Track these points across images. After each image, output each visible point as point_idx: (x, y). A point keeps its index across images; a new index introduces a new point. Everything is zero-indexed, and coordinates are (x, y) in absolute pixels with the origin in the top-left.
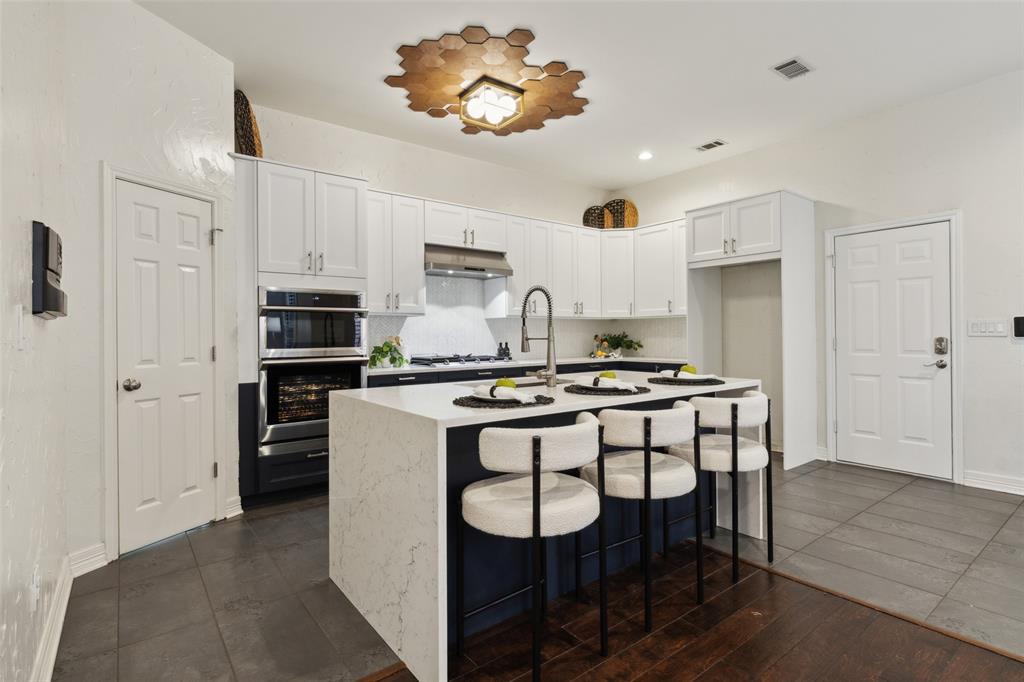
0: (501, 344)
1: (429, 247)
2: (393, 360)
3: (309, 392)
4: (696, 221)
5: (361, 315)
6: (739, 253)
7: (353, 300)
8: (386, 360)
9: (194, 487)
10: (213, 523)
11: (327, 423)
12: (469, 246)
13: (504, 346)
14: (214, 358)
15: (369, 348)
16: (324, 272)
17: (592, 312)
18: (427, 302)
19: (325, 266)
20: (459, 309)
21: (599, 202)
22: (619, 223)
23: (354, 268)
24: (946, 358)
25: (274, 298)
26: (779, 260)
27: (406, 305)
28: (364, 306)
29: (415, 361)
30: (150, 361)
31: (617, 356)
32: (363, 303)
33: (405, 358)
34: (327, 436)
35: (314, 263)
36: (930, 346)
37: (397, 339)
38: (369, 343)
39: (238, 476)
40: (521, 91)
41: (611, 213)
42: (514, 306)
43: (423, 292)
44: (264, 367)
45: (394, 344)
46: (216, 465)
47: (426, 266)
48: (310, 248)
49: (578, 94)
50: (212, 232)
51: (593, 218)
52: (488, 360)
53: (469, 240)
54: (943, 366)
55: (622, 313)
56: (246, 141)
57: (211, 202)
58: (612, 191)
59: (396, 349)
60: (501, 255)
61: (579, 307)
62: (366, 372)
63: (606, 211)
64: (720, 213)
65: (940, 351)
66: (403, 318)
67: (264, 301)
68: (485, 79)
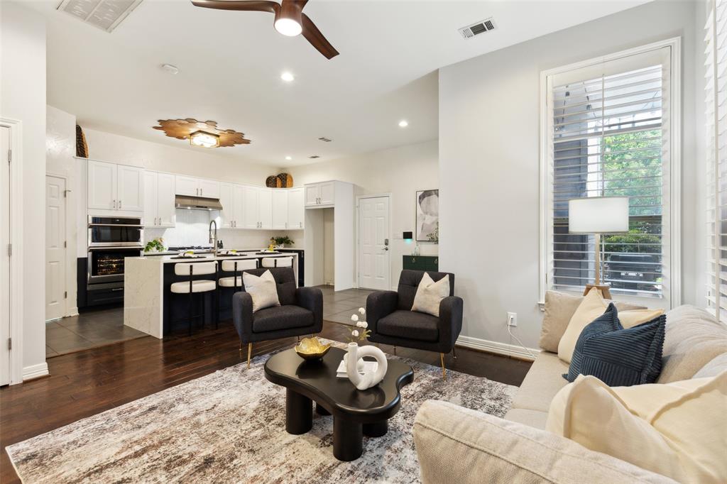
0: (218, 241)
1: (177, 196)
2: (158, 248)
3: (112, 263)
4: (309, 189)
5: (140, 228)
6: (321, 204)
7: (138, 221)
8: (154, 249)
9: (55, 302)
10: (64, 318)
11: (123, 276)
12: (199, 196)
13: (220, 242)
14: (65, 246)
15: (145, 242)
16: (122, 209)
17: (267, 226)
18: (177, 221)
19: (122, 207)
20: (196, 224)
21: (275, 173)
22: (284, 186)
23: (137, 207)
24: (388, 247)
25: (95, 220)
26: (333, 208)
27: (164, 224)
28: (142, 224)
29: (170, 249)
31: (282, 247)
32: (141, 223)
33: (164, 247)
34: (123, 281)
35: (116, 204)
36: (384, 243)
37: (161, 239)
38: (145, 240)
39: (76, 298)
40: (218, 136)
41: (279, 180)
42: (224, 223)
43: (175, 217)
44: (91, 251)
45: (159, 241)
46: (66, 293)
47: (176, 205)
48: (114, 198)
49: (244, 138)
50: (65, 192)
51: (271, 182)
53: (199, 193)
54: (387, 250)
55: (282, 227)
56: (81, 151)
57: (65, 179)
58: (282, 169)
59: (160, 244)
60: (217, 200)
61: (259, 224)
62: (142, 253)
63: (278, 178)
64: (316, 187)
65: (386, 244)
66: (164, 229)
67: (90, 222)
68: (200, 131)
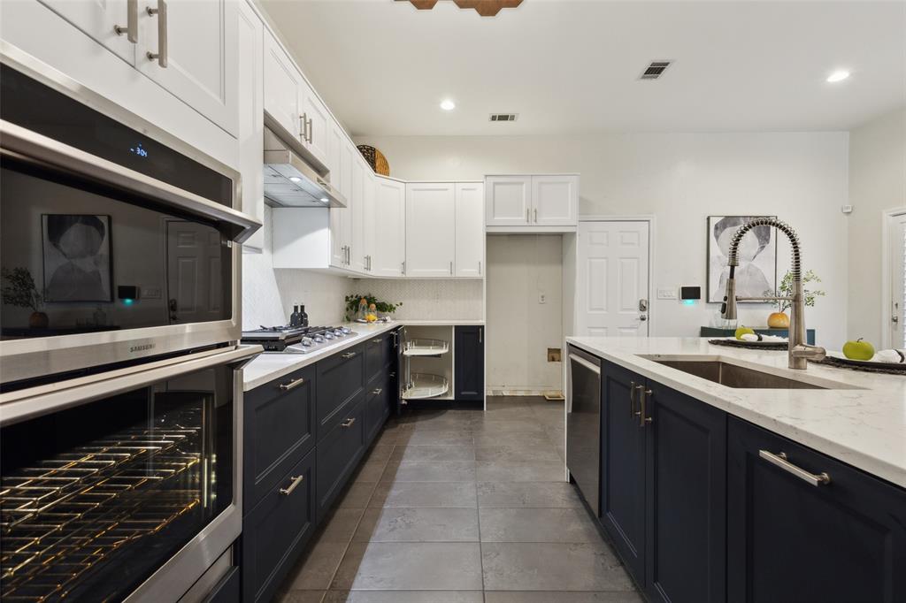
0: (296, 308)
4: (497, 187)
6: (540, 223)
13: (300, 311)
24: (645, 314)
26: (575, 234)
36: (636, 306)
42: (334, 252)
53: (306, 133)
54: (643, 319)
61: (368, 261)
64: (522, 183)
65: (643, 308)
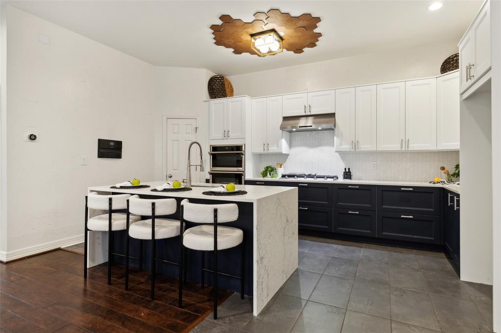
0: (345, 169)
1: (285, 119)
5: (243, 154)
6: (475, 78)
12: (308, 114)
13: (347, 170)
16: (230, 138)
19: (230, 135)
23: (240, 134)
27: (273, 148)
30: (176, 170)
32: (244, 149)
35: (226, 135)
42: (341, 145)
44: (211, 174)
48: (225, 129)
49: (316, 31)
50: (196, 128)
52: (324, 178)
53: (308, 110)
57: (196, 119)
60: (333, 115)
62: (244, 178)
67: (211, 150)
